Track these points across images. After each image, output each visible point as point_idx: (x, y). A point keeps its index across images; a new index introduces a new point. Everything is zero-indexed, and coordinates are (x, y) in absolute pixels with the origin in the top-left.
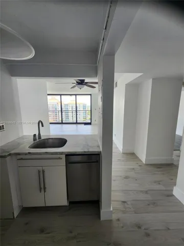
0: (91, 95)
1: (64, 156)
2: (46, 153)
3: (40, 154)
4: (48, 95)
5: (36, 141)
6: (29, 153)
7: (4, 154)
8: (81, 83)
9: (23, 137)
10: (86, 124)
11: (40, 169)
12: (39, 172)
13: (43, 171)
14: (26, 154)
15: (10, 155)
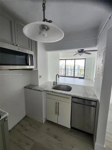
0: (85, 59)
1: (71, 97)
2: (61, 93)
3: (57, 93)
4: (60, 60)
5: (54, 86)
6: (52, 91)
7: (41, 90)
8: (82, 51)
9: (48, 82)
10: (80, 78)
11: (57, 101)
12: (56, 103)
13: (58, 103)
14: (51, 92)
15: (44, 90)
